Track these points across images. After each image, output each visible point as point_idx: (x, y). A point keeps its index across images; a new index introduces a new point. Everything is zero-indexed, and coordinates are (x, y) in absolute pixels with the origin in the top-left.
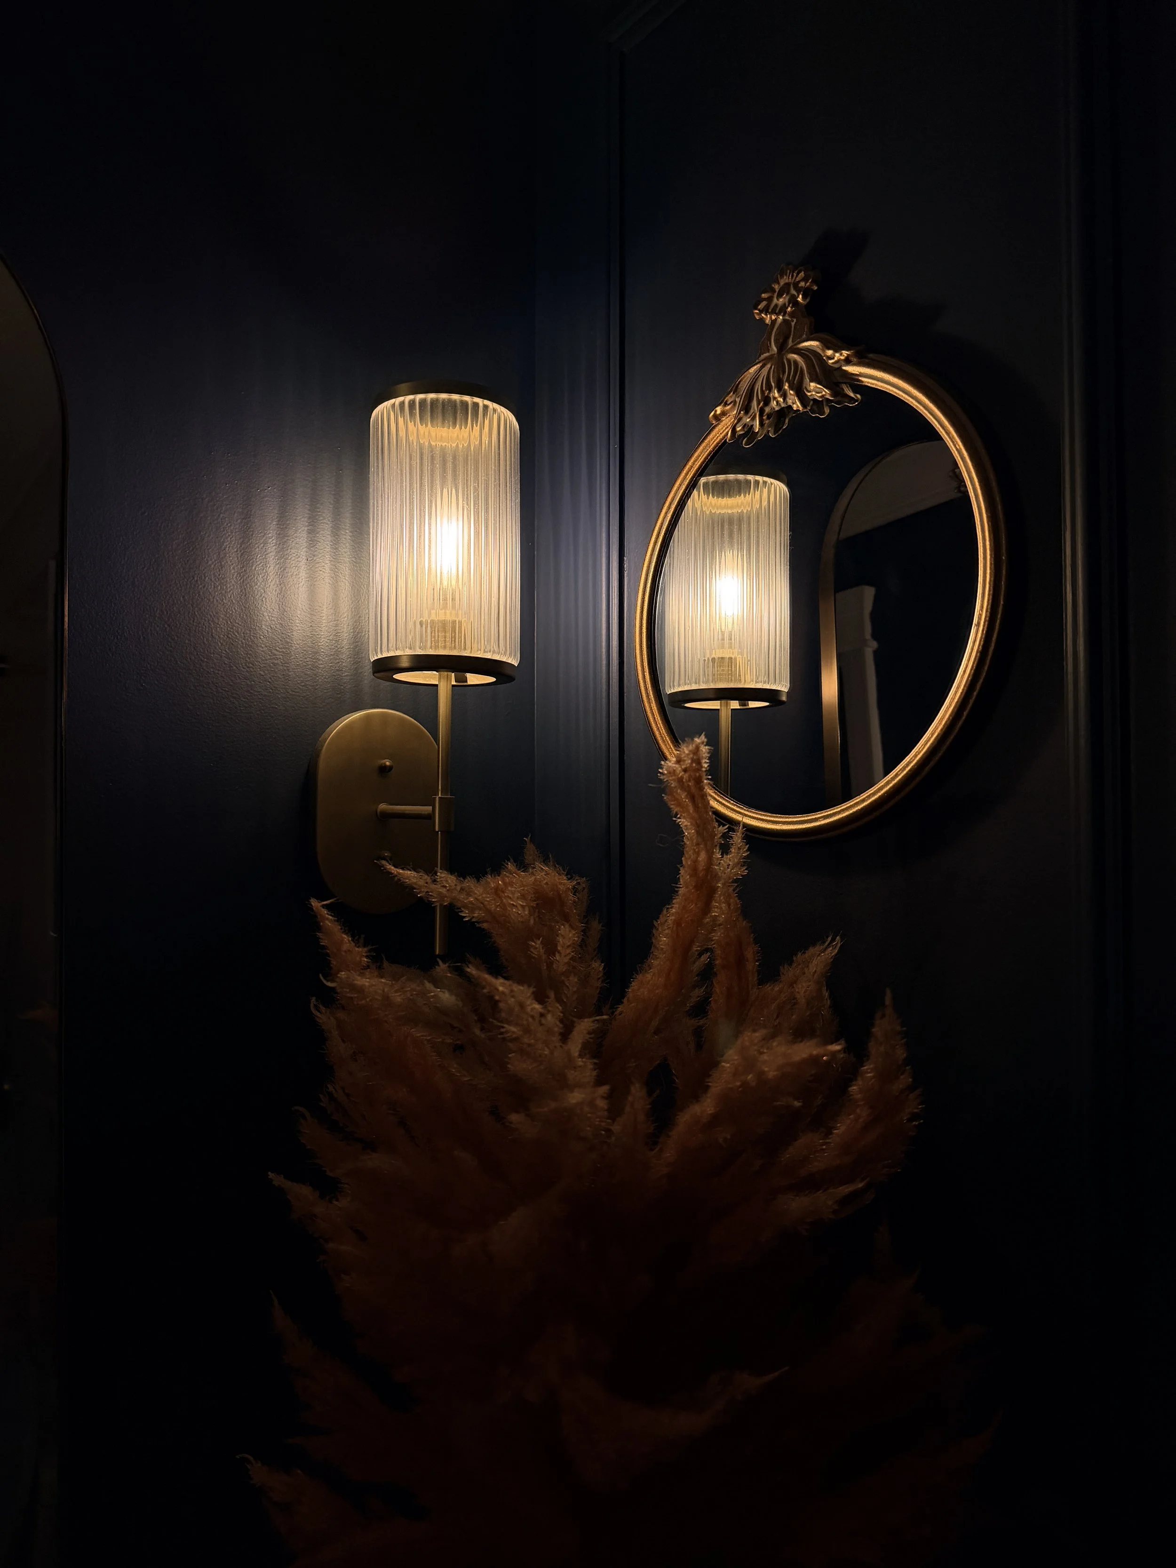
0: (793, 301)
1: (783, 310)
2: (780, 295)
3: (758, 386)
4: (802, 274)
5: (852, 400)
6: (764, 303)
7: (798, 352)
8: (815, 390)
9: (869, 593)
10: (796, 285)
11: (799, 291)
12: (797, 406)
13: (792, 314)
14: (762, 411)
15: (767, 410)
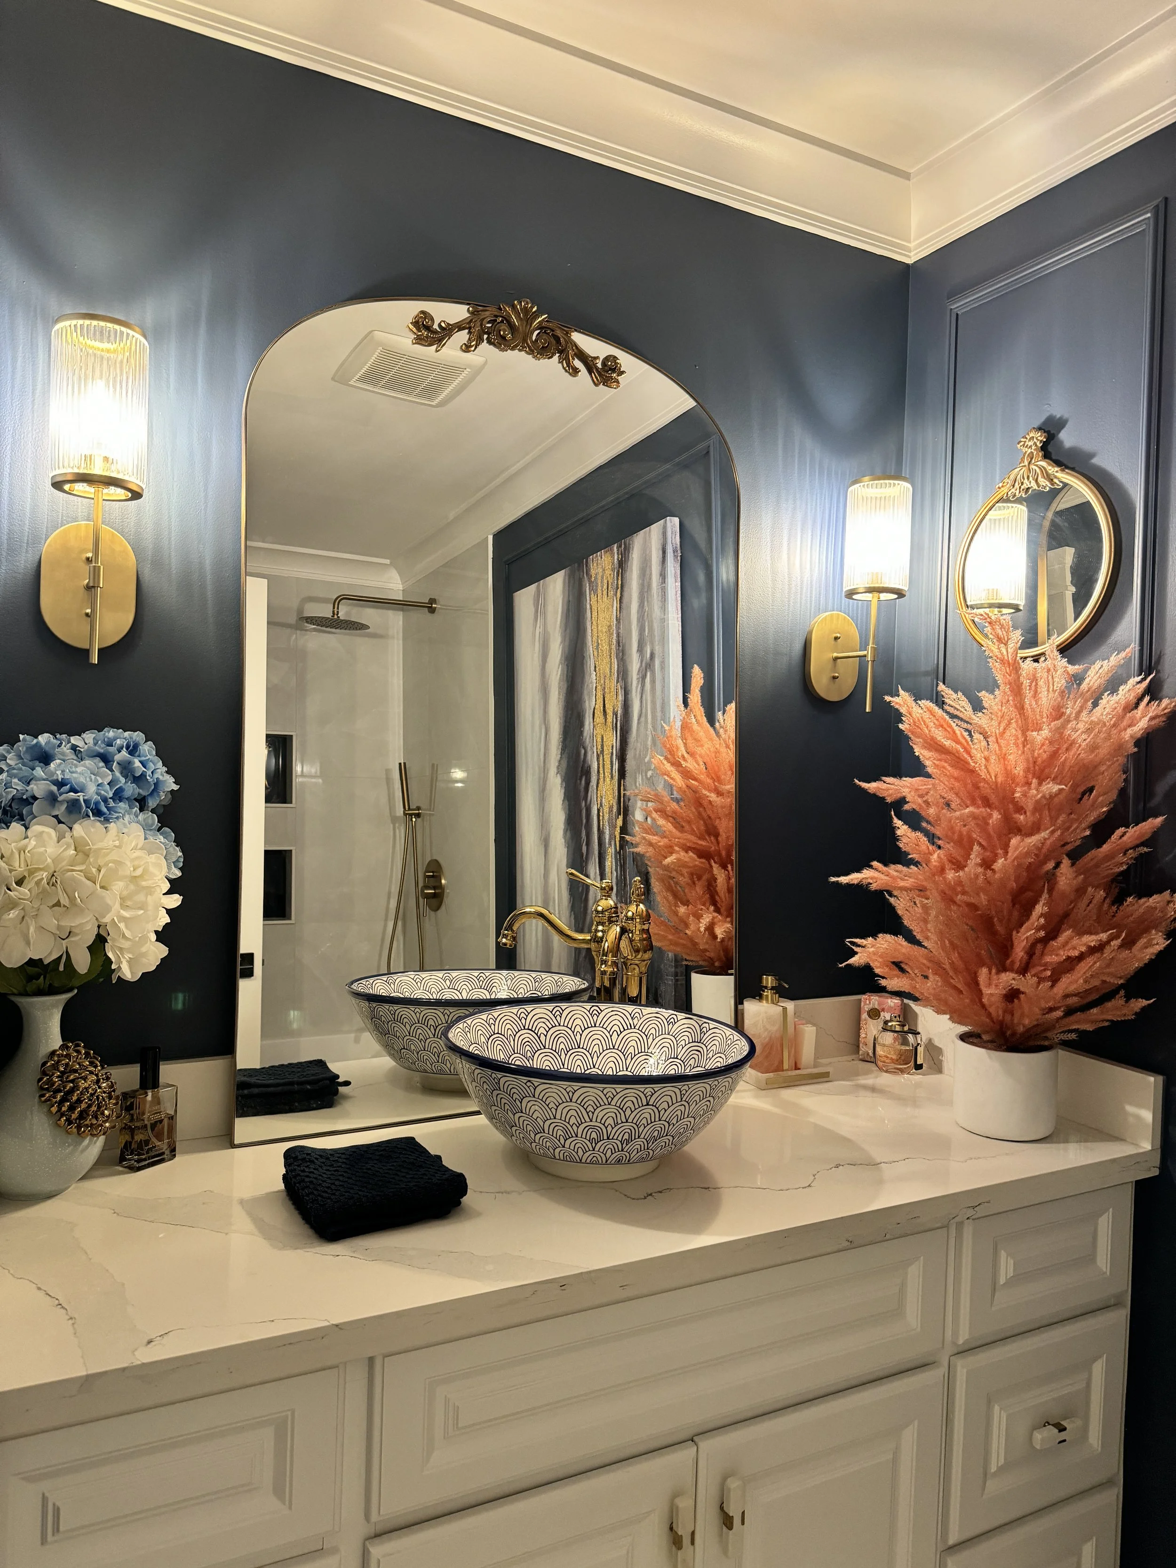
0: (1035, 444)
1: (1031, 447)
2: (1029, 441)
3: (1019, 477)
4: (1040, 434)
5: (1058, 485)
6: (1022, 443)
7: (1037, 466)
8: (1043, 481)
9: (1072, 550)
10: (1037, 439)
11: (1038, 440)
12: (1035, 487)
13: (1035, 450)
14: (1020, 488)
15: (1022, 487)
